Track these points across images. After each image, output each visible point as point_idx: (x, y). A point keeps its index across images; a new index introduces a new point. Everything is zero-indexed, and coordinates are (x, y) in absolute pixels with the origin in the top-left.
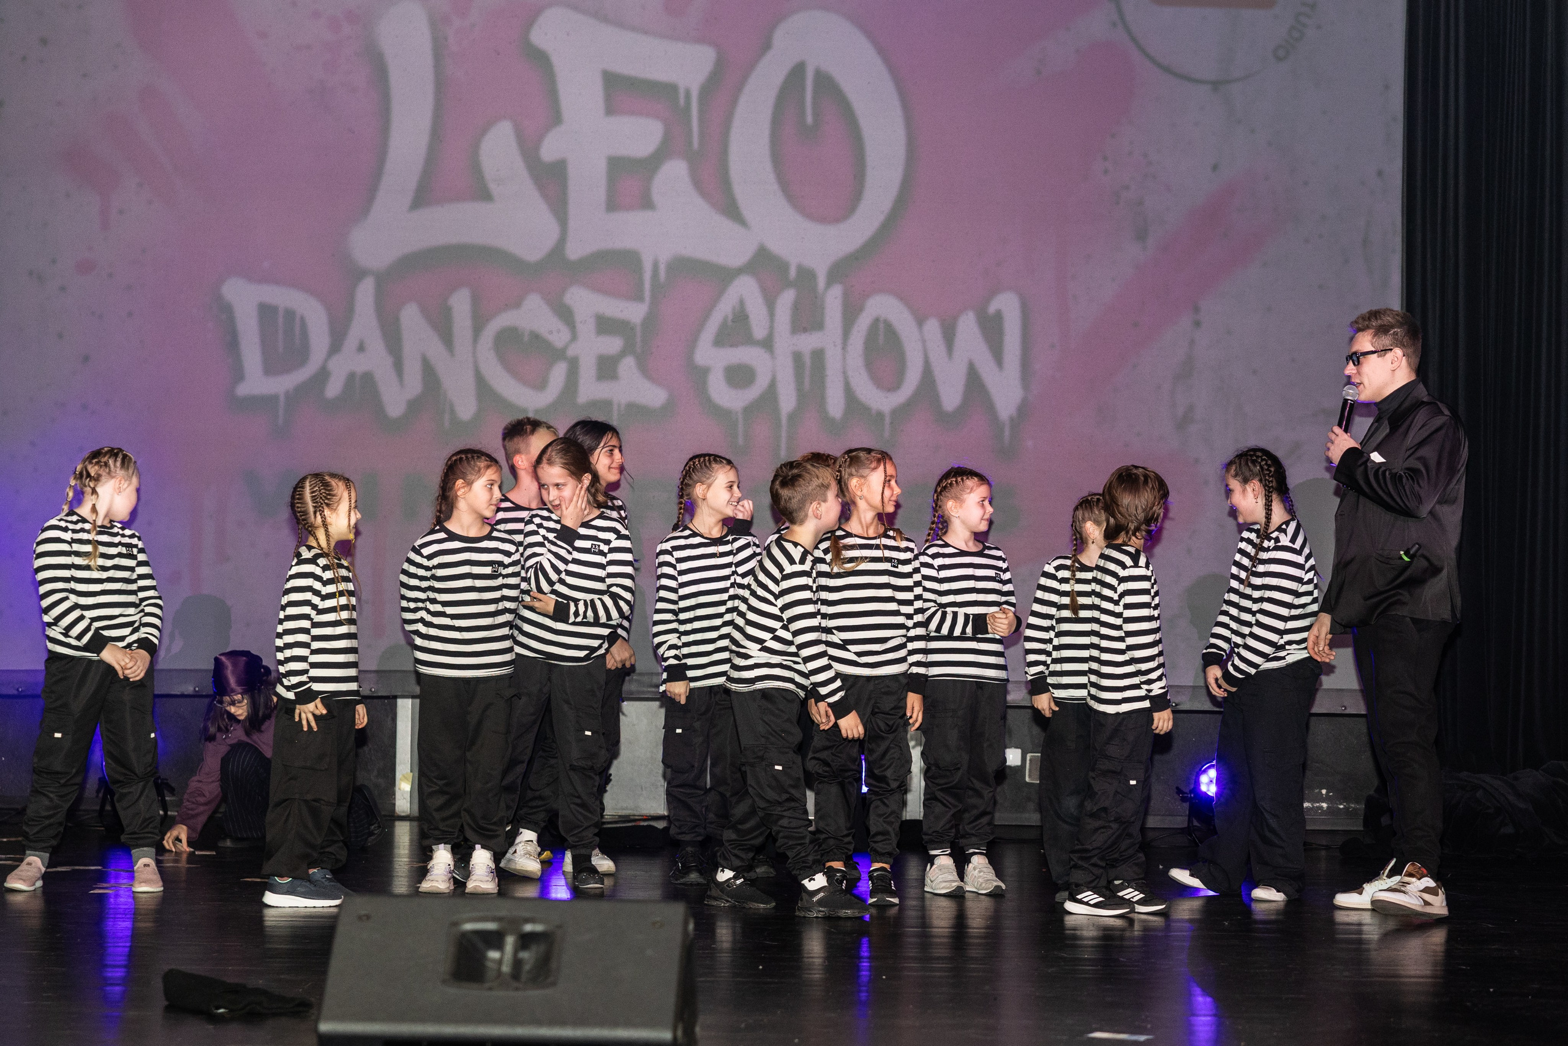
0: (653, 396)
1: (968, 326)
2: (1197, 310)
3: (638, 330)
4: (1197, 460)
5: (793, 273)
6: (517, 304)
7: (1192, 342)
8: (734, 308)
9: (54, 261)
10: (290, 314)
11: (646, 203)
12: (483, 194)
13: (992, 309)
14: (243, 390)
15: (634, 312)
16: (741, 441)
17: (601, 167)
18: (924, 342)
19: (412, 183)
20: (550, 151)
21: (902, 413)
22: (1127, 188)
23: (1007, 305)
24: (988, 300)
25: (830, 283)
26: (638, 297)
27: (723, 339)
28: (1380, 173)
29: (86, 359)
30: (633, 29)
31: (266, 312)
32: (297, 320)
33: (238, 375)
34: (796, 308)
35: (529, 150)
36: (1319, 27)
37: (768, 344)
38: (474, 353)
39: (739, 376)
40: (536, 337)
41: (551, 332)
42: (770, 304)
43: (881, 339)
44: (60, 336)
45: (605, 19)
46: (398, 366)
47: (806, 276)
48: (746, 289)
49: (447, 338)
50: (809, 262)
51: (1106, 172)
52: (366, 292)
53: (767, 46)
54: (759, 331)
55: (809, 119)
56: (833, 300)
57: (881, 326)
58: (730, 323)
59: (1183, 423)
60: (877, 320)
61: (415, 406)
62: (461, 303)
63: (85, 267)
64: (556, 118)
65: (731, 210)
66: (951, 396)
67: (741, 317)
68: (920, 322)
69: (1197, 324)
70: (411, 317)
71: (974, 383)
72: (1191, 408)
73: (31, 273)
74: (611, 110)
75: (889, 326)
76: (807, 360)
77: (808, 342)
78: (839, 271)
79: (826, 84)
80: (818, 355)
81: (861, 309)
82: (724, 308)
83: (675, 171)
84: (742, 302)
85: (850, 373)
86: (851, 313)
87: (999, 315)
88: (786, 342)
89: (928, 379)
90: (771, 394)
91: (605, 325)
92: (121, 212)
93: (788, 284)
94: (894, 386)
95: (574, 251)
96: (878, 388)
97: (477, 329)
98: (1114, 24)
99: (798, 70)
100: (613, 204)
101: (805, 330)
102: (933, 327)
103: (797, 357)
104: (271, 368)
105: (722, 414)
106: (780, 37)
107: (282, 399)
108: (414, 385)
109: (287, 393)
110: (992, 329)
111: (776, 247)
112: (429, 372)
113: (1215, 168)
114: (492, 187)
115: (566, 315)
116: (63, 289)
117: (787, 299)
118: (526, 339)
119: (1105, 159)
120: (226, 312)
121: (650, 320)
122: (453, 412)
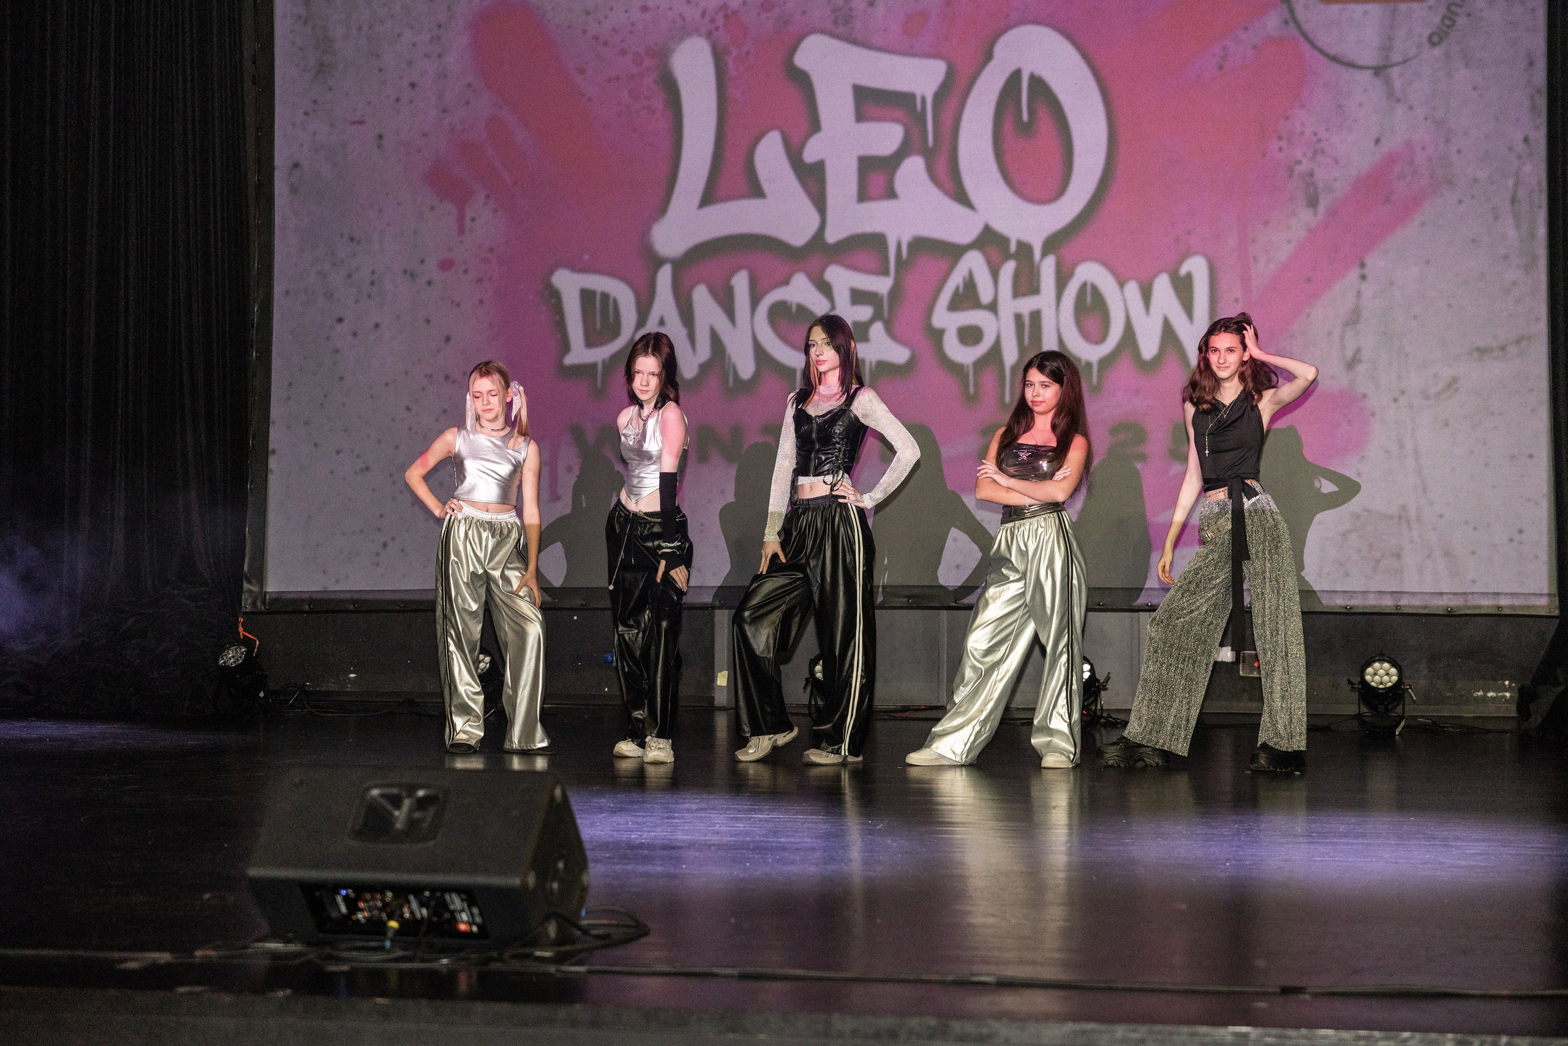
0: (899, 355)
1: (1162, 285)
2: (1363, 265)
3: (885, 300)
4: (1364, 396)
5: (1013, 247)
6: (786, 282)
7: (1359, 294)
8: (964, 278)
9: (422, 262)
10: (605, 297)
11: (891, 193)
12: (756, 191)
13: (1183, 270)
14: (569, 360)
15: (882, 285)
16: (972, 390)
17: (853, 166)
18: (1125, 301)
19: (700, 184)
20: (811, 153)
21: (1106, 362)
22: (1299, 162)
23: (1196, 267)
24: (1180, 263)
25: (1044, 254)
26: (885, 272)
27: (956, 304)
28: (1526, 140)
29: (448, 339)
30: (880, 49)
31: (587, 296)
32: (611, 302)
33: (566, 348)
34: (1017, 276)
35: (794, 155)
36: (1469, 15)
37: (993, 307)
38: (752, 325)
39: (970, 335)
40: (801, 308)
41: (814, 304)
42: (995, 274)
43: (1089, 299)
44: (428, 321)
45: (854, 42)
46: (692, 337)
47: (1025, 249)
48: (974, 262)
49: (730, 313)
50: (1026, 238)
51: (1281, 149)
52: (664, 277)
53: (988, 56)
54: (986, 297)
55: (1025, 117)
56: (1048, 268)
57: (1089, 288)
58: (961, 289)
59: (1351, 364)
60: (1083, 286)
61: (704, 368)
62: (741, 283)
63: (446, 265)
64: (815, 126)
65: (961, 196)
66: (1149, 347)
67: (970, 285)
68: (1122, 285)
69: (1363, 277)
70: (701, 296)
71: (1168, 333)
72: (1358, 351)
73: (405, 272)
74: (860, 117)
75: (1095, 290)
76: (1027, 320)
77: (1026, 305)
78: (1052, 244)
79: (1039, 86)
80: (1036, 316)
81: (1071, 275)
82: (956, 279)
83: (913, 167)
84: (971, 273)
85: (1063, 330)
86: (1062, 281)
87: (1189, 276)
88: (1009, 306)
89: (1129, 335)
90: (996, 350)
91: (858, 297)
92: (473, 220)
93: (1008, 256)
94: (1100, 338)
95: (832, 236)
96: (1086, 342)
97: (755, 302)
98: (1286, 22)
99: (1016, 75)
100: (863, 196)
101: (1024, 295)
102: (1132, 289)
103: (1018, 318)
104: (591, 341)
105: (956, 369)
106: (999, 49)
107: (600, 367)
108: (704, 352)
109: (604, 362)
110: (1183, 288)
111: (999, 226)
112: (716, 342)
113: (1377, 141)
114: (766, 186)
115: (825, 289)
116: (429, 283)
117: (1008, 269)
118: (794, 309)
119: (1280, 138)
120: (554, 298)
121: (895, 292)
122: (736, 374)
